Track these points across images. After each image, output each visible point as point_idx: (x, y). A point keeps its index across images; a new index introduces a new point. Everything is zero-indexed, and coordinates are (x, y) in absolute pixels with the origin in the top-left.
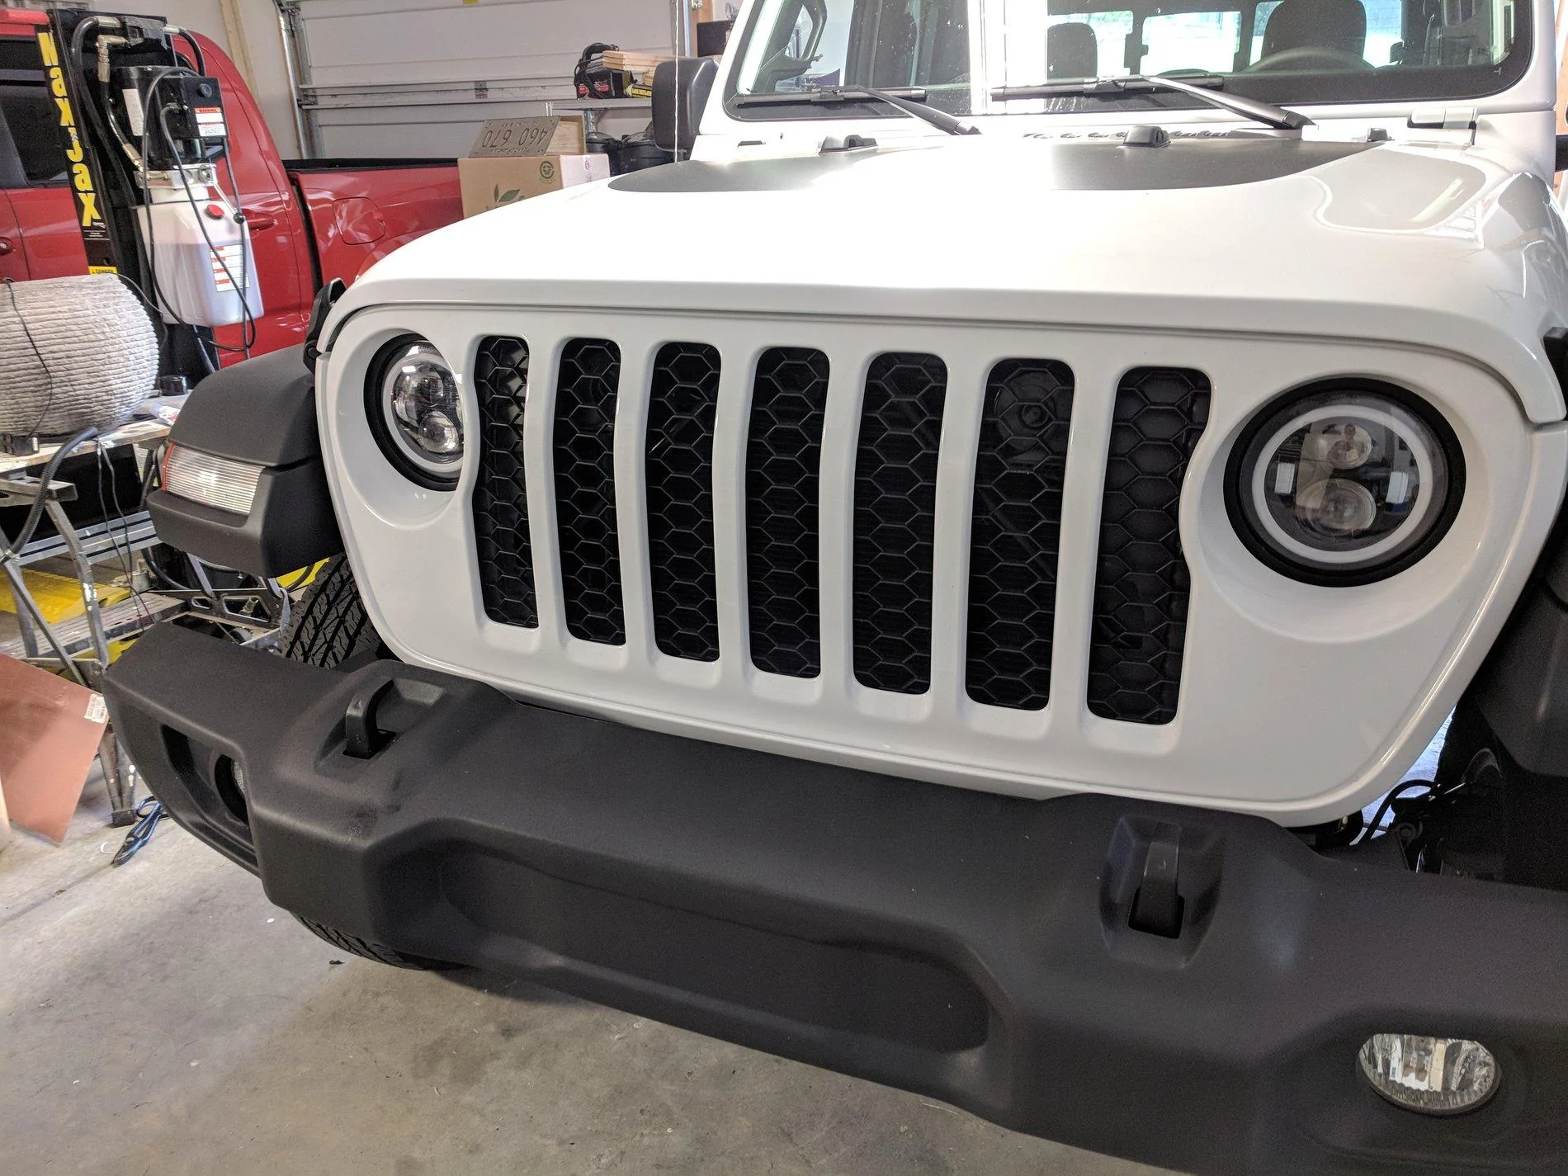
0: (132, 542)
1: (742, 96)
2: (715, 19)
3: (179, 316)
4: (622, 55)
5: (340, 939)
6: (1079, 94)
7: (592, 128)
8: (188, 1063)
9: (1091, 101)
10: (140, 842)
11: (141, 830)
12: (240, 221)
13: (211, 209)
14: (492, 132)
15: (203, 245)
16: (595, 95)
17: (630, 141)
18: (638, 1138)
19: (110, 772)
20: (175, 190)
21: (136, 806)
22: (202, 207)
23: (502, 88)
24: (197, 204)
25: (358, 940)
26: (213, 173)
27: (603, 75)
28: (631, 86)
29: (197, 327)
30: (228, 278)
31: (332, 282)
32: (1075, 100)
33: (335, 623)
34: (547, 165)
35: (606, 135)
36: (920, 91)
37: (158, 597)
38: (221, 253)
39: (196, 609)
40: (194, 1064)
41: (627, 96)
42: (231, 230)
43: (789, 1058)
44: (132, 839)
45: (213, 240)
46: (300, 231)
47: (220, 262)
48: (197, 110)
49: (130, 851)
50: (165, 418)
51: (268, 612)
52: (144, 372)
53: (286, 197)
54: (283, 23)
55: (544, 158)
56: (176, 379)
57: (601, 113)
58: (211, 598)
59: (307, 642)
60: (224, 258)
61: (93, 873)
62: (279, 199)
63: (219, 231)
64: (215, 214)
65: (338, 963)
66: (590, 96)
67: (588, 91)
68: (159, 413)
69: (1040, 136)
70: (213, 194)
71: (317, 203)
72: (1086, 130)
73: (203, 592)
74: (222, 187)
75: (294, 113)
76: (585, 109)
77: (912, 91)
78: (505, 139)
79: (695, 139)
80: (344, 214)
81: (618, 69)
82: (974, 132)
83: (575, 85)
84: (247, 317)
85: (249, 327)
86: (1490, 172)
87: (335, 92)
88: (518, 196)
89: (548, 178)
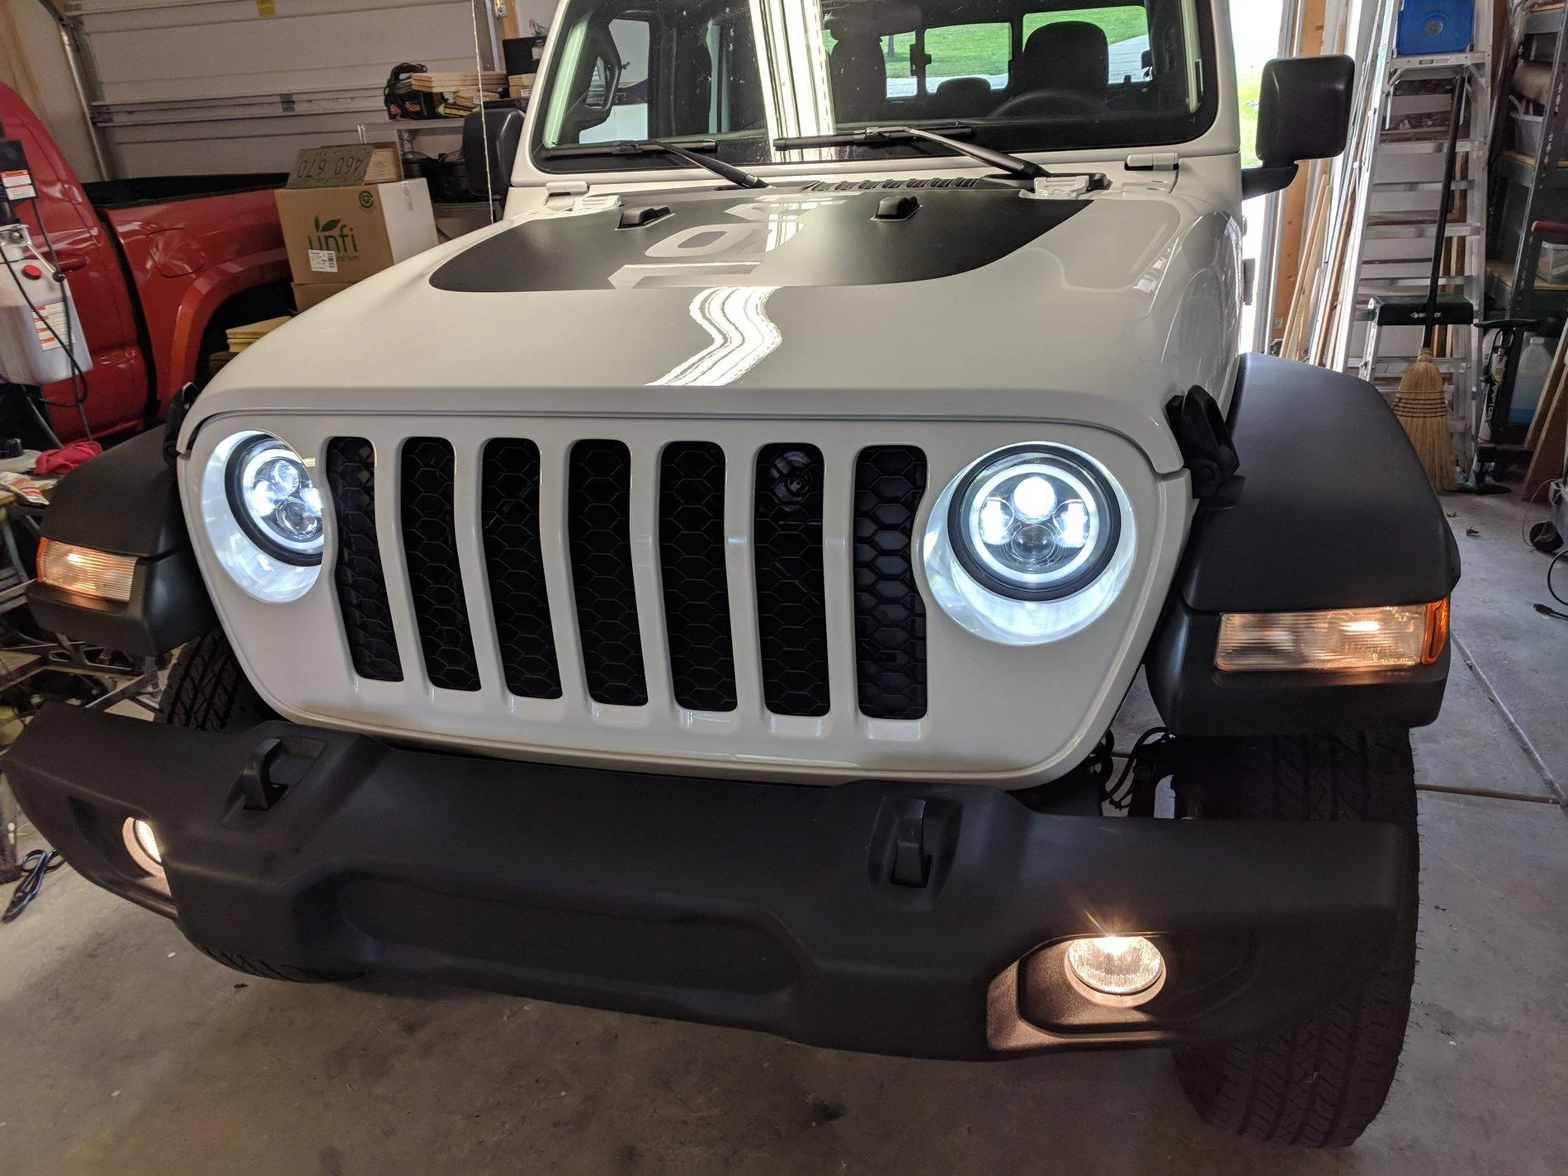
1: (548, 149)
3: (4, 376)
4: (430, 78)
5: (246, 965)
6: (851, 143)
7: (407, 147)
8: (110, 1094)
9: (861, 149)
10: (29, 896)
11: (28, 884)
12: (60, 280)
13: (28, 269)
14: (306, 162)
15: (24, 306)
16: (407, 115)
17: (447, 160)
18: (535, 1104)
21: (20, 862)
22: (18, 267)
23: (310, 101)
24: (13, 266)
25: (263, 963)
26: (26, 233)
27: (414, 96)
28: (443, 105)
29: (25, 386)
30: (53, 336)
31: (185, 388)
32: (848, 149)
33: (213, 682)
34: (365, 194)
35: (420, 153)
36: (711, 140)
37: (12, 654)
38: (43, 313)
39: (54, 663)
40: (115, 1094)
41: (438, 117)
42: (51, 288)
43: (665, 1017)
44: (21, 894)
45: (33, 301)
46: (114, 265)
47: (43, 320)
48: (3, 175)
49: (21, 906)
50: (6, 484)
51: (131, 660)
53: (95, 232)
54: (65, 38)
55: (363, 187)
56: (10, 442)
57: (414, 133)
58: (68, 650)
59: (188, 702)
60: (47, 317)
62: (87, 235)
63: (39, 291)
64: (32, 275)
65: (243, 986)
66: (402, 116)
67: (399, 111)
69: (818, 187)
70: (28, 254)
71: (127, 235)
72: (860, 178)
73: (61, 646)
74: (37, 246)
75: (88, 131)
76: (399, 131)
77: (704, 144)
78: (320, 168)
79: (508, 190)
80: (161, 246)
81: (429, 90)
82: (760, 185)
83: (386, 108)
84: (77, 372)
85: (80, 381)
86: (1185, 215)
87: (131, 109)
88: (340, 225)
89: (368, 207)
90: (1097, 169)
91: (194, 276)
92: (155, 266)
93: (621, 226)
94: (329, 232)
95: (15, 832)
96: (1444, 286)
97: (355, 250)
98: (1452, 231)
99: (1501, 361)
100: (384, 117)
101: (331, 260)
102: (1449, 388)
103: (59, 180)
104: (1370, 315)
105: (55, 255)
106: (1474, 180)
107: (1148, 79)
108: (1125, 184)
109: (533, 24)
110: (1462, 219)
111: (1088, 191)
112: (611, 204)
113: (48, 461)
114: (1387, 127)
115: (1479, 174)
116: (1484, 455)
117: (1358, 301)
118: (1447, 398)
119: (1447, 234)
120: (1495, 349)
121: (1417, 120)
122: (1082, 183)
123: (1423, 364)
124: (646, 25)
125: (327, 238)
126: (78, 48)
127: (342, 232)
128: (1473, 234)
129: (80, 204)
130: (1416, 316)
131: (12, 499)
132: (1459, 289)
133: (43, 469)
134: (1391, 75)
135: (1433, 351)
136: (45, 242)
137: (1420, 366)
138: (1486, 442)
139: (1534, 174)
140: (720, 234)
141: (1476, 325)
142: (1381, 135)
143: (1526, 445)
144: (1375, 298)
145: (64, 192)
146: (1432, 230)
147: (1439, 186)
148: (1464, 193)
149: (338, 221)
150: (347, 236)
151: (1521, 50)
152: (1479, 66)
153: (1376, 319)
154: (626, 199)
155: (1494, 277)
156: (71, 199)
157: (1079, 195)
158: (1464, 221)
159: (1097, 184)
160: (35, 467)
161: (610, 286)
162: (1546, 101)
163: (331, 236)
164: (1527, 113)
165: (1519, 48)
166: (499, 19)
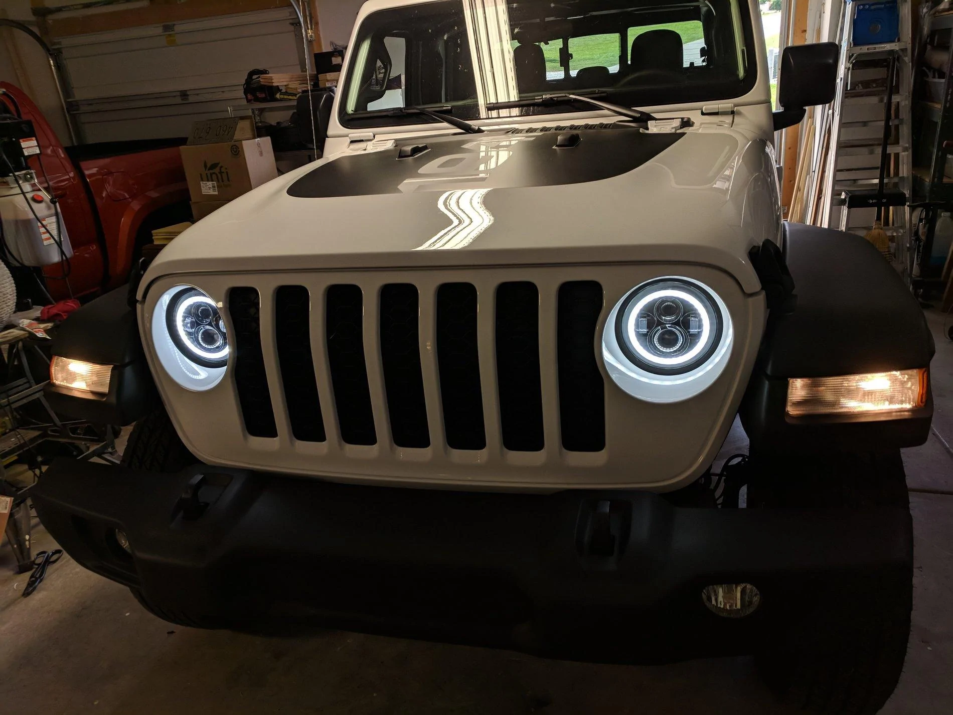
0: (13, 403)
1: (350, 114)
2: (324, 50)
3: (21, 261)
4: (272, 77)
5: (177, 618)
6: (534, 105)
7: (258, 119)
8: (92, 703)
9: (540, 108)
10: (39, 580)
11: (38, 572)
12: (54, 203)
13: (35, 197)
14: (198, 129)
15: (33, 219)
16: (257, 100)
17: (282, 126)
19: (13, 541)
20: (12, 188)
21: (33, 559)
22: (29, 196)
23: (198, 94)
24: (26, 195)
26: (34, 176)
27: (262, 88)
28: (279, 93)
29: (33, 267)
30: (50, 236)
32: (528, 108)
33: (155, 442)
34: (234, 147)
35: (266, 122)
36: (448, 106)
37: (26, 431)
38: (44, 223)
39: (51, 436)
40: (96, 703)
41: (277, 100)
42: (49, 208)
44: (33, 579)
45: (39, 215)
46: (83, 195)
47: (44, 227)
48: (21, 141)
49: (34, 586)
50: (23, 326)
51: (98, 432)
52: (9, 302)
53: (72, 174)
54: (52, 62)
55: (233, 143)
56: (25, 301)
57: (262, 111)
58: (60, 428)
59: (140, 455)
60: (47, 225)
61: (13, 602)
62: (68, 177)
63: (41, 209)
64: (38, 201)
65: (173, 632)
66: (254, 101)
67: (253, 98)
68: (19, 324)
69: (515, 131)
70: (35, 188)
71: (90, 176)
72: (540, 125)
73: (55, 425)
74: (40, 183)
75: (65, 116)
76: (253, 109)
77: (444, 108)
78: (207, 133)
79: (325, 139)
80: (111, 182)
81: (271, 84)
82: (480, 131)
83: (245, 97)
84: (64, 258)
85: (65, 263)
86: (740, 140)
87: (89, 102)
88: (220, 165)
89: (236, 155)
90: (685, 115)
91: (130, 200)
92: (108, 195)
93: (400, 157)
94: (213, 171)
95: (29, 540)
96: (887, 183)
97: (228, 180)
98: (891, 150)
99: (924, 227)
100: (244, 102)
101: (214, 187)
102: (893, 245)
103: (51, 145)
104: (843, 202)
105: (51, 189)
106: (903, 119)
107: (704, 64)
108: (702, 124)
109: (332, 43)
110: (897, 142)
111: (681, 128)
112: (389, 145)
113: (48, 312)
114: (849, 89)
115: (906, 114)
116: (917, 284)
117: (835, 193)
118: (892, 251)
119: (888, 152)
120: (921, 220)
121: (866, 84)
122: (677, 123)
123: (877, 231)
124: (403, 40)
125: (211, 175)
126: (59, 67)
127: (220, 170)
128: (904, 151)
129: (63, 158)
130: (871, 201)
131: (27, 335)
132: (896, 185)
133: (46, 318)
134: (850, 58)
135: (881, 222)
136: (45, 181)
137: (875, 232)
138: (918, 277)
139: (941, 114)
140: (461, 160)
141: (908, 206)
142: (846, 93)
143: (942, 278)
144: (845, 192)
145: (53, 151)
146: (879, 150)
147: (883, 123)
148: (897, 127)
149: (218, 164)
150: (223, 172)
151: (928, 40)
152: (904, 50)
153: (847, 204)
154: (398, 142)
155: (917, 177)
156: (58, 156)
157: (676, 130)
158: (898, 143)
159: (686, 123)
160: (40, 315)
161: (399, 191)
162: (946, 69)
163: (214, 173)
164: (934, 77)
165: (927, 38)
166: (310, 42)
